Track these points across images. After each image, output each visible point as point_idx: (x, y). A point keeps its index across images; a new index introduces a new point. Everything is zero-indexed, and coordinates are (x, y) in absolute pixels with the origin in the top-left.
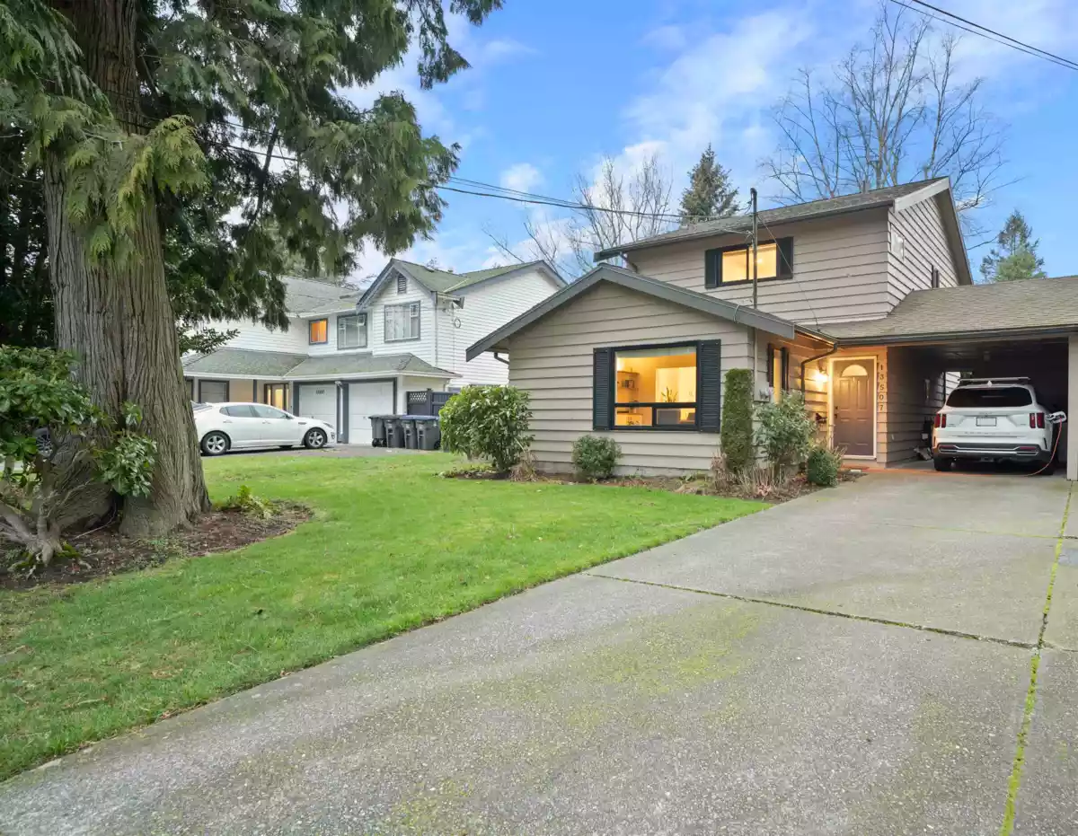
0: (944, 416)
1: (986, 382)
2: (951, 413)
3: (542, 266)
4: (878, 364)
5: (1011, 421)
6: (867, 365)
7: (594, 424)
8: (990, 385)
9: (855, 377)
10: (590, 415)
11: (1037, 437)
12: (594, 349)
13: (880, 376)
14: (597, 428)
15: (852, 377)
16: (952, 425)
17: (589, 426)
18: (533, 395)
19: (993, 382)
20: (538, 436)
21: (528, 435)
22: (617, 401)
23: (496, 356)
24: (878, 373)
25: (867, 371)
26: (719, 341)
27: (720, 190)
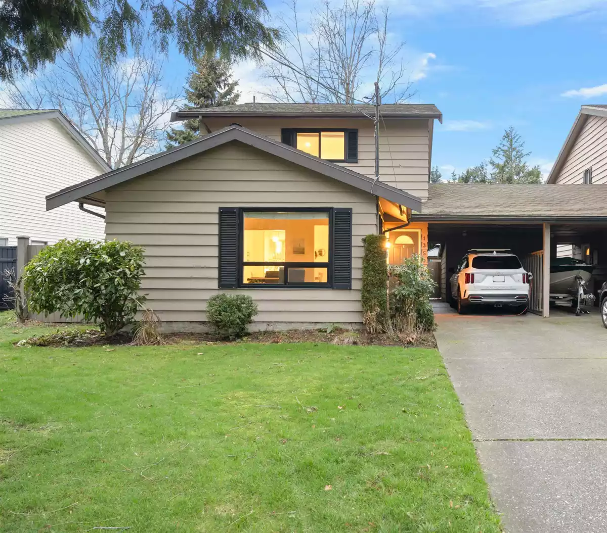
0: (473, 275)
1: (492, 252)
2: (477, 273)
3: (57, 115)
4: (421, 235)
5: (513, 278)
6: (414, 236)
7: (219, 282)
8: (495, 254)
9: (405, 244)
10: (215, 273)
11: (524, 289)
12: (220, 208)
13: (423, 245)
14: (222, 286)
15: (403, 244)
16: (478, 282)
17: (215, 284)
18: (147, 252)
19: (497, 252)
20: (152, 295)
21: (141, 294)
22: (245, 260)
23: (81, 207)
24: (421, 243)
25: (414, 241)
26: (351, 209)
27: (223, 78)
